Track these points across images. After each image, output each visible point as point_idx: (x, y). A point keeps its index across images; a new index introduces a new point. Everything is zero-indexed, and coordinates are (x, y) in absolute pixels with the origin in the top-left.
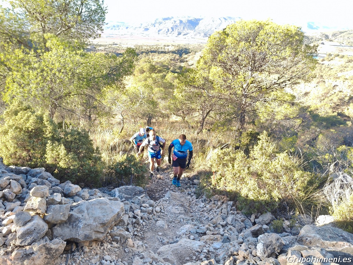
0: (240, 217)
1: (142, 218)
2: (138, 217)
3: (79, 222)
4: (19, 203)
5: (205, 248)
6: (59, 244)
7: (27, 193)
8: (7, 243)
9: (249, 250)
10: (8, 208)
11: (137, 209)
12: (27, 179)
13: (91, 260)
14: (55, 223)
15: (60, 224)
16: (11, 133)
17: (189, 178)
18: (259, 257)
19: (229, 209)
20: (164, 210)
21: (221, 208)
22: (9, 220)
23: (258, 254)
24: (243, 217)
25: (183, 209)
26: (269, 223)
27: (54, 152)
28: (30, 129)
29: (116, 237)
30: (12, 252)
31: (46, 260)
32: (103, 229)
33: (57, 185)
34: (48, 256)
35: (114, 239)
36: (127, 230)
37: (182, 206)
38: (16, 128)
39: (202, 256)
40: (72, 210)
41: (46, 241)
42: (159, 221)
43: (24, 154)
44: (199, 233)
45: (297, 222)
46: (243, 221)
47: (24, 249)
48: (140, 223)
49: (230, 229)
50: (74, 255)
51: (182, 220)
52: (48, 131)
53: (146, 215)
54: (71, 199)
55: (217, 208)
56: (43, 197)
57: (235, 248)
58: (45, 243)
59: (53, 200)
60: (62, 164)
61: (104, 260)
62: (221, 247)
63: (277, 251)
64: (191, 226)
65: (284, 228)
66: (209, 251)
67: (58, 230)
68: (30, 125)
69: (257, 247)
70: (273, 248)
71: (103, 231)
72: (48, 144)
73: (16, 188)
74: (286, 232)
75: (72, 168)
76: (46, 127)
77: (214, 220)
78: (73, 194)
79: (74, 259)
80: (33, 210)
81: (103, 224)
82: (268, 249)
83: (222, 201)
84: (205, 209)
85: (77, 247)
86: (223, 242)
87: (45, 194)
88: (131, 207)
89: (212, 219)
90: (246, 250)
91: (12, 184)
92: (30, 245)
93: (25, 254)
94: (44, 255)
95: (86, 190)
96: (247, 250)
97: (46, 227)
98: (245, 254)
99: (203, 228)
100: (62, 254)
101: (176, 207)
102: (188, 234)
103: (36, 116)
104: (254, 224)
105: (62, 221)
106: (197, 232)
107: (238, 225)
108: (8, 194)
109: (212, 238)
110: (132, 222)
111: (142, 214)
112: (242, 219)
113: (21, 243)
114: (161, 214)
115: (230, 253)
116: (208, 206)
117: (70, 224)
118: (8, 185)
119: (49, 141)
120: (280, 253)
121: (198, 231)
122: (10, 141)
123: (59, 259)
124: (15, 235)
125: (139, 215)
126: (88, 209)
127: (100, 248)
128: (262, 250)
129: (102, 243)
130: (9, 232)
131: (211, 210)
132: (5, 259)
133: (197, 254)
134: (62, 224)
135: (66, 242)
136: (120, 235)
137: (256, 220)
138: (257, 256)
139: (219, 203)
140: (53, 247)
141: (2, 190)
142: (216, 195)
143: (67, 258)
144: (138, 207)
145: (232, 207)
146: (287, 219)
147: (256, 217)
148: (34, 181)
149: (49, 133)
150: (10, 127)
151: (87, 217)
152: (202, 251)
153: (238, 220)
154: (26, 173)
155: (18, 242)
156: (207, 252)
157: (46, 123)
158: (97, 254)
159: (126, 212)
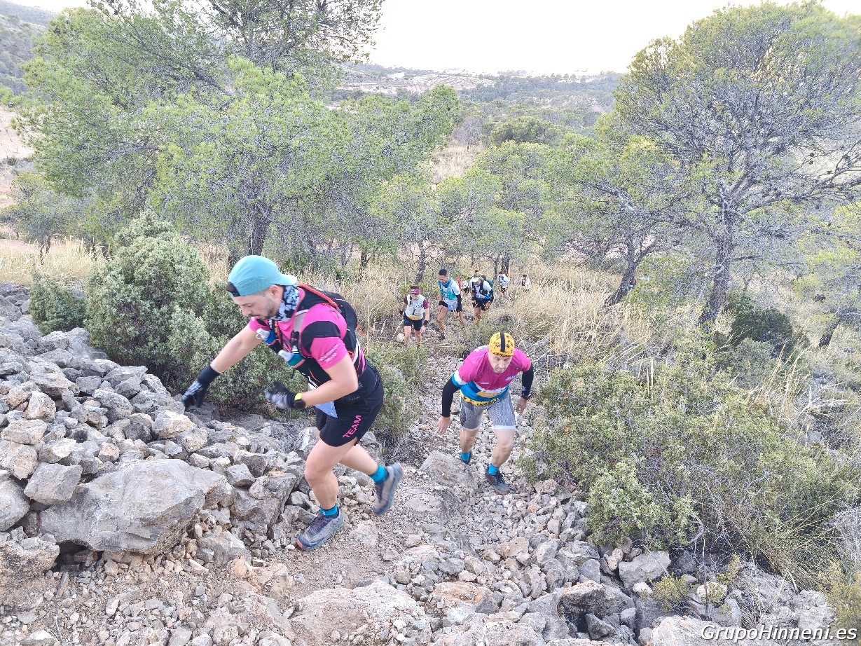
0: (576, 549)
3: (97, 507)
6: (43, 549)
14: (44, 502)
15: (59, 506)
19: (569, 521)
21: (548, 516)
24: (584, 552)
25: (437, 504)
29: (205, 551)
32: (148, 531)
35: (199, 554)
44: (443, 572)
46: (577, 562)
50: (82, 577)
56: (28, 444)
64: (434, 551)
71: (148, 537)
81: (148, 523)
84: (509, 510)
86: (477, 609)
87: (31, 438)
99: (454, 561)
101: (425, 497)
117: (78, 509)
118: (24, 402)
121: (442, 566)
129: (165, 558)
135: (57, 548)
136: (216, 548)
153: (562, 557)
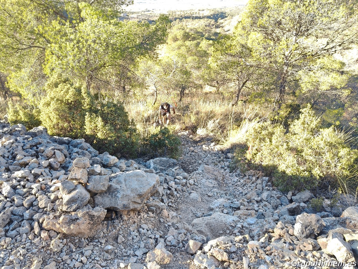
0: (276, 193)
1: (176, 190)
2: (172, 189)
3: (118, 192)
4: (63, 171)
5: (239, 223)
6: (100, 212)
7: (70, 162)
8: (55, 207)
9: (286, 228)
10: (54, 176)
11: (171, 181)
12: (69, 149)
13: (129, 227)
14: (96, 192)
15: (101, 193)
16: (53, 105)
17: (223, 152)
18: (296, 237)
19: (264, 185)
20: (198, 183)
21: (255, 184)
22: (55, 188)
23: (296, 233)
24: (279, 194)
25: (216, 183)
26: (307, 201)
27: (93, 123)
28: (70, 101)
29: (152, 208)
30: (60, 216)
31: (90, 225)
32: (140, 200)
33: (96, 156)
34: (92, 222)
35: (149, 209)
36: (162, 201)
37: (216, 179)
38: (58, 100)
39: (236, 231)
40: (111, 181)
41: (89, 209)
42: (192, 194)
43: (66, 125)
44: (233, 207)
45: (339, 201)
46: (279, 198)
47: (70, 214)
48: (174, 195)
49: (265, 205)
50: (114, 222)
51: (216, 194)
52: (85, 103)
53: (180, 187)
54: (109, 169)
55: (251, 183)
56: (84, 168)
57: (271, 225)
58: (88, 211)
59: (93, 170)
60: (99, 135)
61: (141, 228)
62: (255, 222)
63: (316, 232)
64: (225, 200)
65: (323, 207)
66: (242, 226)
67: (99, 199)
68: (70, 97)
69: (295, 226)
70: (312, 228)
71: (140, 202)
72: (87, 116)
73: (60, 157)
74: (326, 211)
75: (109, 139)
76: (85, 99)
77: (248, 195)
78: (111, 164)
79: (114, 226)
80: (76, 179)
81: (140, 196)
82: (307, 230)
83: (257, 176)
84: (239, 183)
85: (116, 214)
86: (257, 218)
87: (86, 165)
88: (166, 179)
89: (246, 194)
90: (282, 229)
91: (56, 154)
92: (75, 211)
93: (71, 219)
94: (88, 221)
95: (123, 161)
96: (284, 228)
97: (88, 196)
98: (282, 232)
99: (237, 202)
100: (103, 221)
101: (210, 181)
102: (222, 208)
103: (74, 88)
104: (291, 201)
105: (102, 191)
106: (230, 207)
107: (274, 201)
108: (53, 163)
109: (246, 213)
110: (167, 193)
111: (176, 186)
112: (278, 195)
113: (67, 209)
114: (195, 187)
115: (265, 230)
116: (242, 181)
117: (109, 194)
118: (53, 155)
119: (87, 113)
120: (319, 235)
121: (232, 205)
122: (53, 113)
123: (101, 225)
124: (62, 202)
125: (174, 187)
126: (125, 180)
127: (137, 217)
128: (300, 230)
129: (139, 212)
130: (57, 198)
131: (245, 185)
132: (54, 222)
133: (231, 228)
134: (102, 193)
135: (106, 211)
136: (156, 206)
137: (293, 197)
138: (294, 235)
139: (254, 178)
140: (95, 214)
141: (48, 160)
142: (251, 171)
143: (108, 225)
144: (172, 178)
145: (267, 183)
146: (328, 198)
147: (294, 195)
148: (75, 151)
149: (87, 105)
150: (52, 99)
151: (125, 188)
152: (235, 226)
153: (273, 197)
154: (68, 144)
155: (64, 209)
156: (241, 227)
157: (84, 95)
158: (134, 222)
159: (161, 184)
